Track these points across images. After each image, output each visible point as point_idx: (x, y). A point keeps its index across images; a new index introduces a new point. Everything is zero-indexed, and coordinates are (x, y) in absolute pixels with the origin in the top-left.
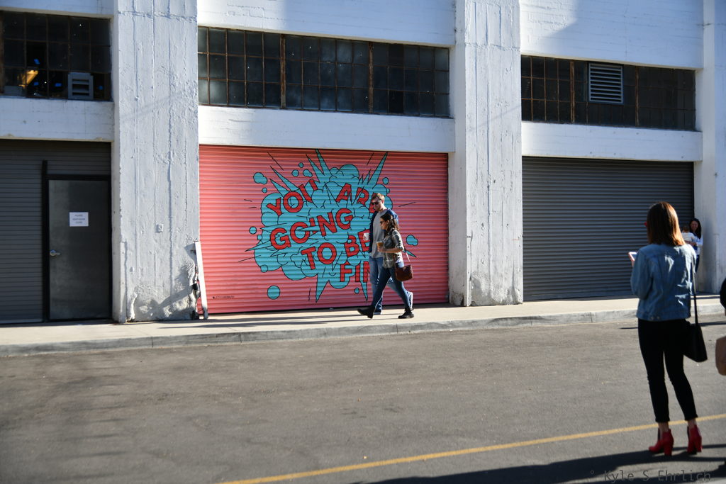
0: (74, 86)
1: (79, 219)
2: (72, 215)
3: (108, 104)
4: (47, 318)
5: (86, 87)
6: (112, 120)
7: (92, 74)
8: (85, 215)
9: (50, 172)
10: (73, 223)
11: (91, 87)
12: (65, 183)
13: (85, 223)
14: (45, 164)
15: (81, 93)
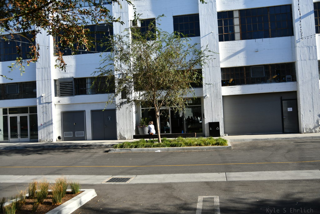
0: (287, 79)
1: (290, 109)
2: (288, 108)
3: (296, 82)
4: (284, 132)
5: (290, 79)
6: (297, 86)
7: (292, 76)
8: (291, 108)
9: (282, 99)
10: (289, 110)
11: (291, 78)
12: (287, 101)
13: (291, 110)
14: (281, 97)
15: (289, 80)
